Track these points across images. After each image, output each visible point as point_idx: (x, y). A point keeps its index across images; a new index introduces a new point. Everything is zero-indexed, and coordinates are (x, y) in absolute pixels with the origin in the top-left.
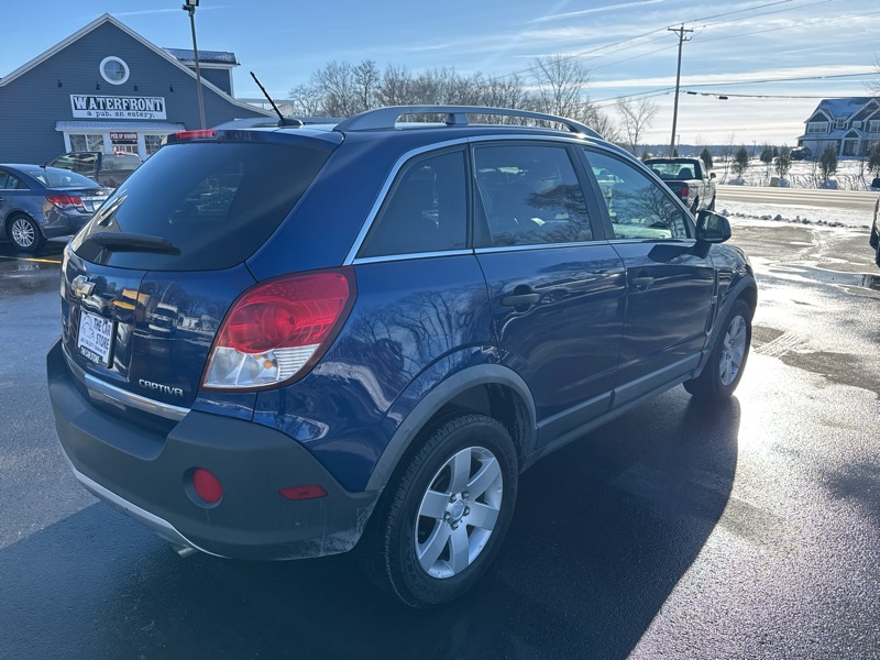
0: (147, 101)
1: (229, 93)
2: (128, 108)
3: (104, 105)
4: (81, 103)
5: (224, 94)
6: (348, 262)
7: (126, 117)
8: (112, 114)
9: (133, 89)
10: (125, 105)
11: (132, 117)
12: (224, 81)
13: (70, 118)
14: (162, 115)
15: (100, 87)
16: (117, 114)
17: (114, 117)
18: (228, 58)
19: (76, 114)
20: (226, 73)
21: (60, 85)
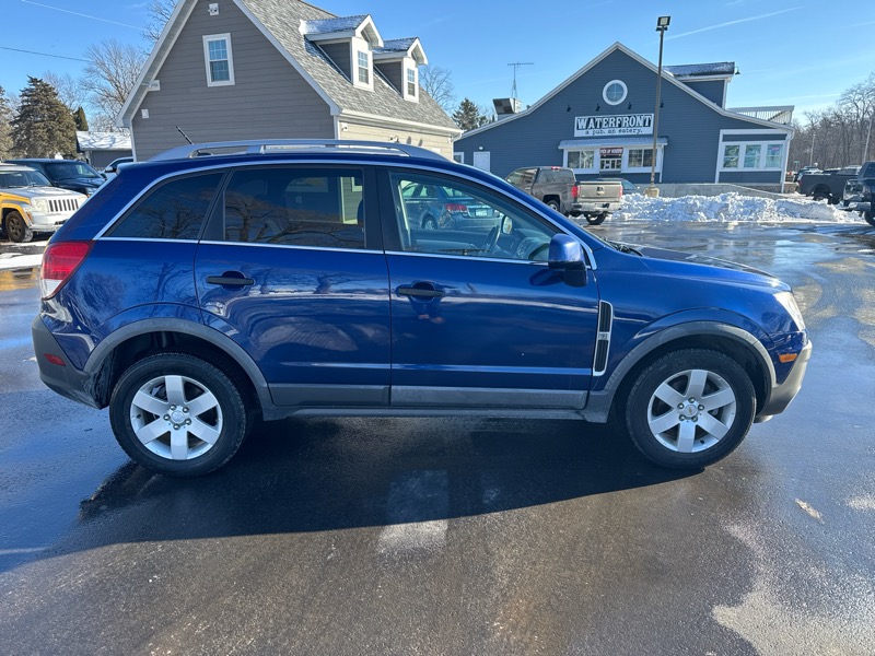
0: (638, 118)
1: (720, 105)
2: (620, 125)
3: (601, 124)
4: (583, 124)
5: (713, 106)
6: (95, 238)
7: (617, 133)
8: (606, 132)
9: (629, 108)
10: (618, 122)
11: (622, 134)
12: (716, 92)
13: (571, 137)
14: (649, 130)
15: (600, 108)
16: (610, 132)
17: (607, 134)
18: (725, 68)
19: (577, 134)
20: (721, 84)
21: (569, 110)
